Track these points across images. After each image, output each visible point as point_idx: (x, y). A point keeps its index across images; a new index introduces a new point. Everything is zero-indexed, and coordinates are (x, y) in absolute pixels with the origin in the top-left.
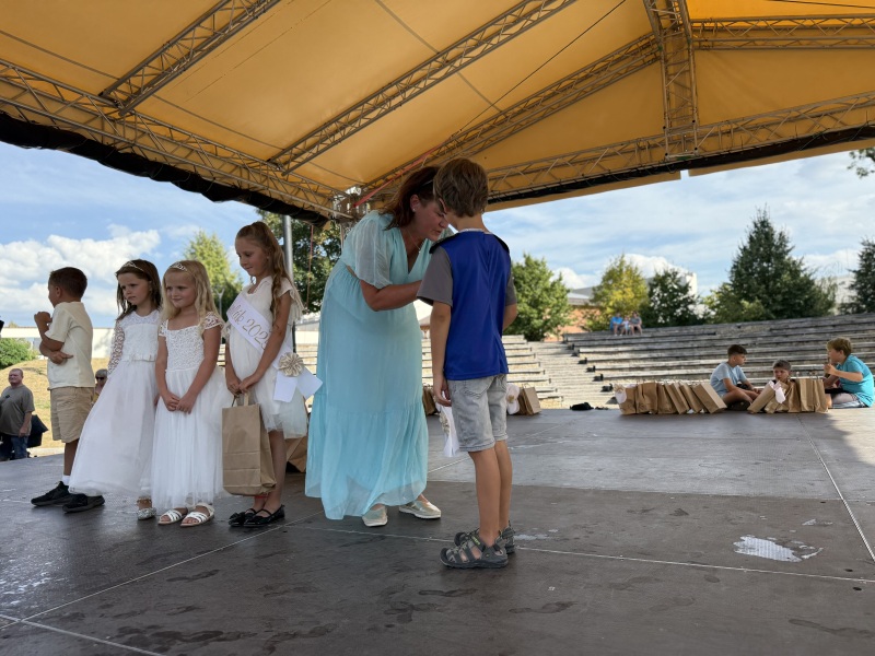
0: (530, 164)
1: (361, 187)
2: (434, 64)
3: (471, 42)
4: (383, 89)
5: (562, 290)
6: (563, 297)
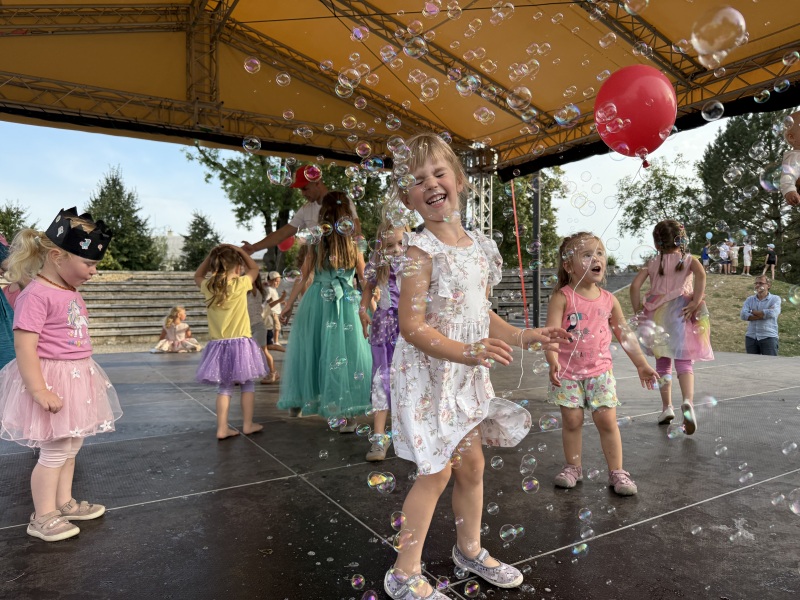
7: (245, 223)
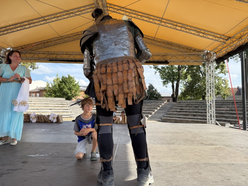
0: (68, 52)
1: (12, 48)
2: (40, 19)
3: (52, 16)
4: (23, 22)
5: (78, 86)
6: (78, 88)
7: (165, 85)
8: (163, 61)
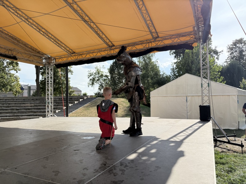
8: (12, 56)
